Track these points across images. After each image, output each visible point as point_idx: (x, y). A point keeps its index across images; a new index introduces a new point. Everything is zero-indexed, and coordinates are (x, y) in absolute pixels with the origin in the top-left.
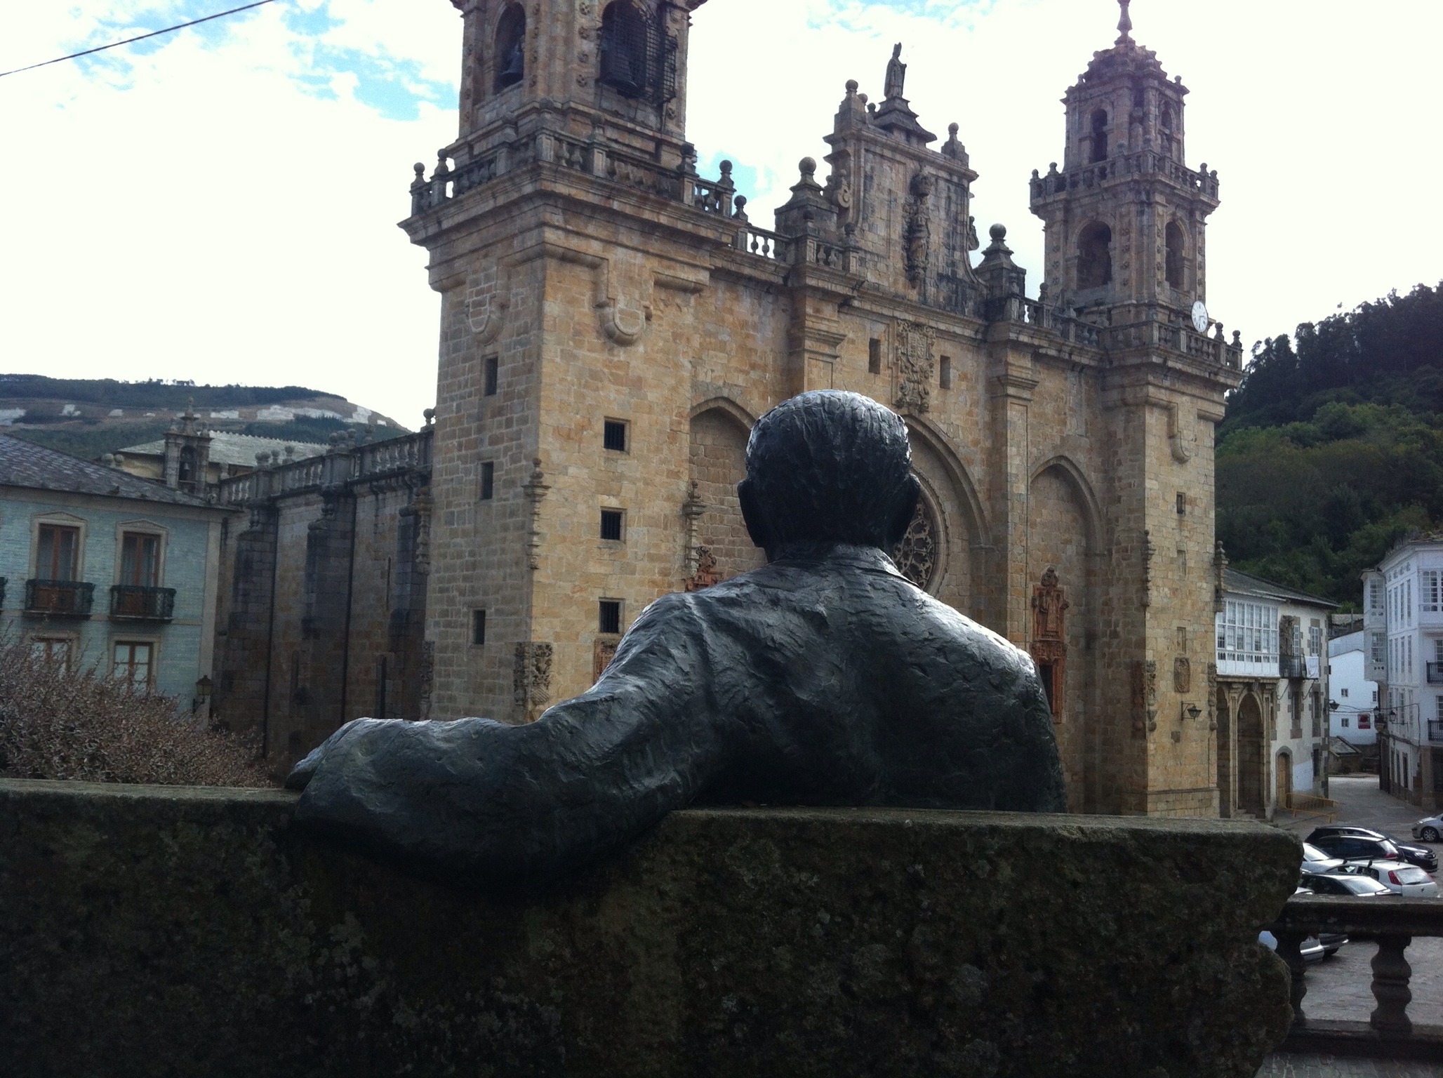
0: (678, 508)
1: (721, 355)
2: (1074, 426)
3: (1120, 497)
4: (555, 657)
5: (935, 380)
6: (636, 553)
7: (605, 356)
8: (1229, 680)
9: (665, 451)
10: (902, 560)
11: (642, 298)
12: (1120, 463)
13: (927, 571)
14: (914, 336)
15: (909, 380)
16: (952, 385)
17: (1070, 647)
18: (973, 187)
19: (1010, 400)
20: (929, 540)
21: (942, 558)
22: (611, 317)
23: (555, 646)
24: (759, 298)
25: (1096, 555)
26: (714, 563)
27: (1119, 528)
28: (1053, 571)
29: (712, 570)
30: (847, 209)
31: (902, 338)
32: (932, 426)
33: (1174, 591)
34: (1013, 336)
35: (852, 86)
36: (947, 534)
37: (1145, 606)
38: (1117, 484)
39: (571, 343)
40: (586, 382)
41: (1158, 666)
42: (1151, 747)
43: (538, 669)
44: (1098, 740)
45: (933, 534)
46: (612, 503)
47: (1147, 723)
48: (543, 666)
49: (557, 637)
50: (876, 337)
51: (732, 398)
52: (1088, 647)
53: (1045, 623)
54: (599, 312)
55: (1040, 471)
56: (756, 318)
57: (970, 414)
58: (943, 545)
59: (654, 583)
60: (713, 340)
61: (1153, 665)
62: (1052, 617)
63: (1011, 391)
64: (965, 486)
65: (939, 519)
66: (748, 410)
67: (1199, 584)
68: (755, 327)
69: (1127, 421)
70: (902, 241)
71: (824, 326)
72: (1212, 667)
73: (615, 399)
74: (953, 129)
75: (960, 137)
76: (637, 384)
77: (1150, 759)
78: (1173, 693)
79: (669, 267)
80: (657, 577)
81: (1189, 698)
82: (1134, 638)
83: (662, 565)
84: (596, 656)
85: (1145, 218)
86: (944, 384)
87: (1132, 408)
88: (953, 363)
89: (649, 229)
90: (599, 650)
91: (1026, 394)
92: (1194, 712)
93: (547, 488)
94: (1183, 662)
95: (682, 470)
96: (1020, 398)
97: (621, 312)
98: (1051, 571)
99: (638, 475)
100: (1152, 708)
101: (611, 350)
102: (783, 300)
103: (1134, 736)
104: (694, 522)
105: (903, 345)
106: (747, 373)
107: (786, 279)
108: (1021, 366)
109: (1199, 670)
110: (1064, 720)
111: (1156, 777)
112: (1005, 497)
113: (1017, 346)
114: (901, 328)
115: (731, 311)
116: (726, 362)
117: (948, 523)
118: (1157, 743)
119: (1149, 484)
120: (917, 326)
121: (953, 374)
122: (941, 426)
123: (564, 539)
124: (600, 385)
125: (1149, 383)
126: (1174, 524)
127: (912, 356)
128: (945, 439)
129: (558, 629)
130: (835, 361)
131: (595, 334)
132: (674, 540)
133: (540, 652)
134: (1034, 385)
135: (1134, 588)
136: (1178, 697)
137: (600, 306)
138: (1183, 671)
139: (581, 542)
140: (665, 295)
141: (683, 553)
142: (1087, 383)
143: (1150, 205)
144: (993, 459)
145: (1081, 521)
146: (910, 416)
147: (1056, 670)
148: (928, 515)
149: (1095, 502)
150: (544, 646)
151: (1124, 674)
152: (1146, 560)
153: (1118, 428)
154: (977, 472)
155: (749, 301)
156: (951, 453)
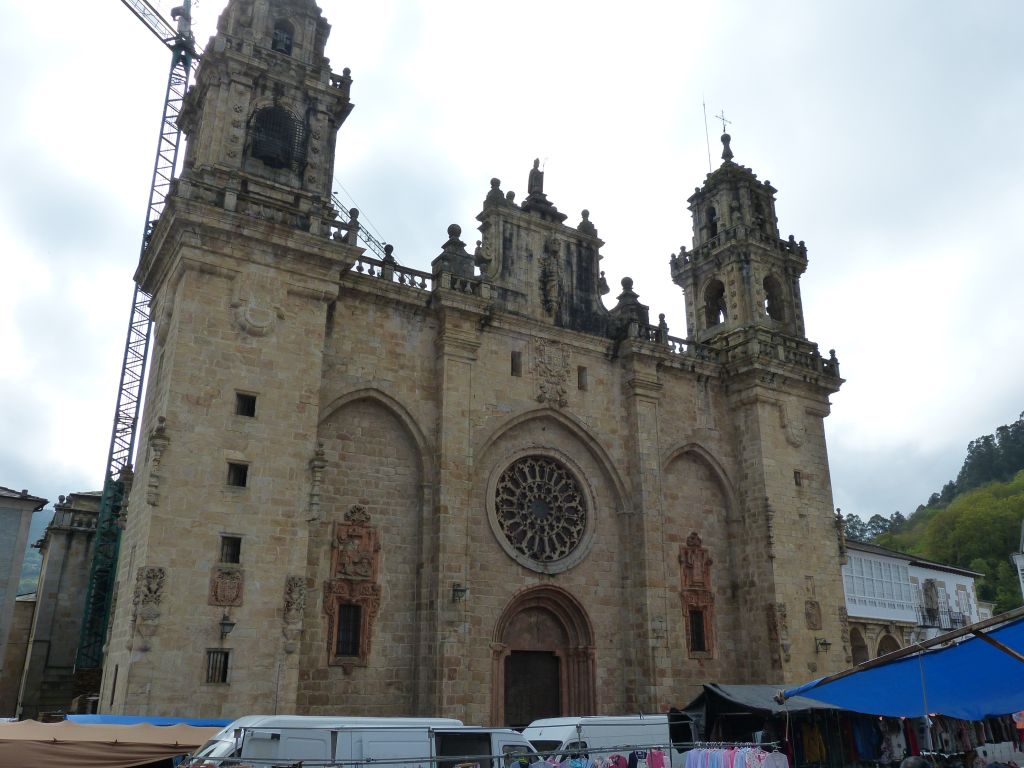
0: (305, 464)
1: (372, 357)
2: (703, 422)
3: (747, 475)
4: (169, 580)
5: (572, 383)
6: (261, 497)
7: (239, 343)
9: (294, 418)
10: (554, 523)
11: (272, 301)
12: (744, 449)
13: (578, 532)
14: (550, 350)
15: (548, 382)
16: (589, 388)
17: (717, 596)
18: (601, 251)
19: (638, 398)
20: (580, 508)
21: (591, 522)
22: (242, 314)
23: (169, 571)
24: (408, 318)
25: (734, 521)
26: (368, 519)
27: (748, 499)
29: (365, 524)
30: (490, 261)
31: (540, 351)
32: (572, 418)
33: (799, 547)
34: (635, 349)
35: (495, 183)
36: (594, 503)
37: (771, 558)
38: (744, 465)
39: (206, 333)
40: (218, 362)
41: (788, 607)
43: (149, 589)
45: (583, 503)
46: (238, 456)
47: (782, 655)
48: (154, 587)
49: (173, 563)
50: (517, 350)
51: (380, 389)
52: (734, 596)
53: (692, 576)
54: (234, 310)
55: (676, 454)
56: (405, 332)
57: (607, 409)
58: (591, 511)
59: (277, 523)
60: (364, 346)
61: (783, 606)
62: (697, 571)
63: (639, 391)
65: (586, 491)
66: (397, 398)
67: (822, 542)
68: (404, 338)
69: (746, 417)
70: (539, 284)
71: (462, 336)
72: (843, 610)
73: (246, 376)
74: (585, 214)
75: (590, 219)
76: (269, 365)
78: (806, 630)
79: (300, 281)
81: (819, 634)
82: (766, 585)
83: (288, 508)
84: (212, 581)
85: (744, 272)
86: (582, 387)
87: (748, 407)
88: (589, 372)
89: (281, 252)
90: (216, 576)
91: (653, 394)
92: (825, 644)
93: (169, 440)
94: (813, 604)
95: (309, 433)
96: (647, 397)
97: (252, 310)
98: (695, 534)
99: (265, 435)
100: (785, 642)
101: (244, 339)
102: (430, 320)
103: (773, 667)
104: (318, 474)
105: (541, 356)
106: (396, 371)
107: (429, 302)
108: (646, 372)
109: (830, 611)
110: (716, 656)
112: (639, 472)
113: (641, 357)
114: (539, 344)
115: (382, 326)
116: (376, 362)
117: (595, 494)
118: (793, 672)
119: (765, 461)
120: (554, 342)
121: (590, 379)
122: (580, 417)
123: (186, 483)
124: (231, 365)
125: (756, 385)
126: (794, 494)
127: (550, 364)
128: (586, 428)
129: (174, 557)
130: (472, 363)
131: (229, 327)
132: (300, 489)
133: (151, 575)
134: (658, 387)
135: (762, 545)
136: (812, 634)
137: (235, 306)
138: (814, 612)
139: (204, 486)
140: (298, 301)
141: (308, 499)
142: (713, 390)
143: (748, 262)
144: (630, 444)
145: (720, 496)
146: (551, 409)
147: (706, 614)
148: (578, 488)
149: (728, 479)
150: (157, 570)
151: (762, 616)
152: (768, 519)
153: (741, 422)
154: (616, 454)
155: (398, 319)
156: (592, 439)
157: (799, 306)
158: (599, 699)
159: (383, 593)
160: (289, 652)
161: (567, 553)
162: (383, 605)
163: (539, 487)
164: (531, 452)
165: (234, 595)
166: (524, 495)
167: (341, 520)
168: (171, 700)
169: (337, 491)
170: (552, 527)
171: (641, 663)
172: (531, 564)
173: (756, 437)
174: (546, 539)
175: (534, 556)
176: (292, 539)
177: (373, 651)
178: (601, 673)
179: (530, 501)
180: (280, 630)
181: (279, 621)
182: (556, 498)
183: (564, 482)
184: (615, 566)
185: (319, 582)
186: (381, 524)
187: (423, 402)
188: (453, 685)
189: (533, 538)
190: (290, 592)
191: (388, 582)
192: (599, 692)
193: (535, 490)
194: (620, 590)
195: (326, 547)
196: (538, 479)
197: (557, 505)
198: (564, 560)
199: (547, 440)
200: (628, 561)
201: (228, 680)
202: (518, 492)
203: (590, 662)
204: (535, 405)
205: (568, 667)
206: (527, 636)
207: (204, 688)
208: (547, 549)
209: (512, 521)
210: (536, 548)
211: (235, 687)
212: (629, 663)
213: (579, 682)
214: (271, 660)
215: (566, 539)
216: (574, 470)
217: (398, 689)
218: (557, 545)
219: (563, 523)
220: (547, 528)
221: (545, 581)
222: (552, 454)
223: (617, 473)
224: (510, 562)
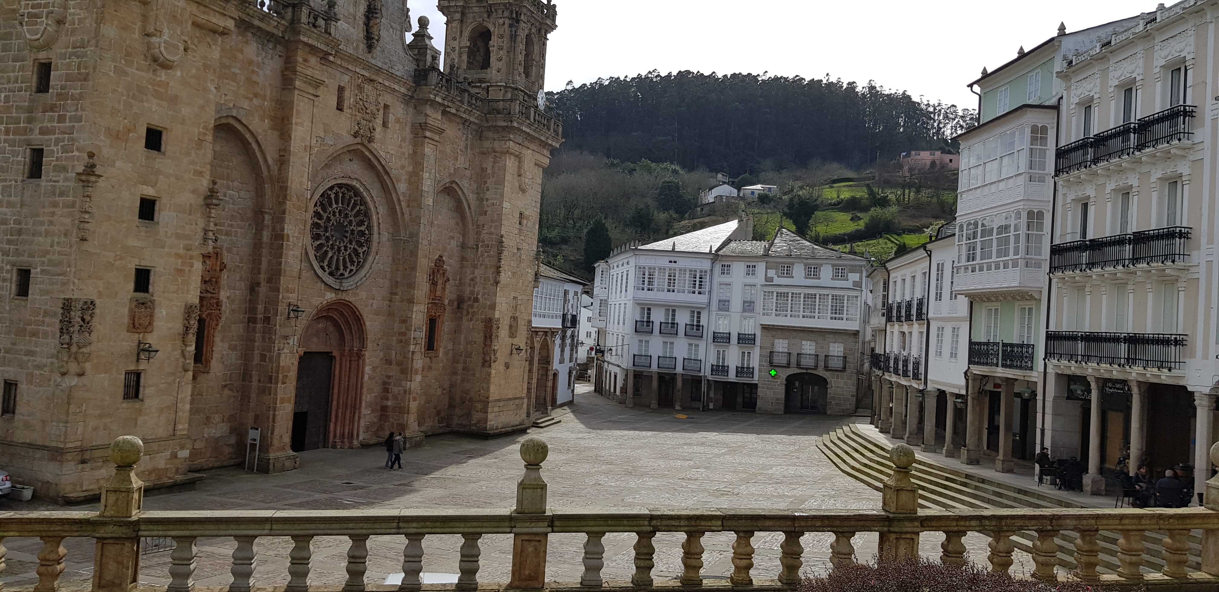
0: (201, 201)
1: (233, 84)
2: (462, 162)
3: (486, 211)
4: (97, 311)
5: (379, 121)
6: (166, 232)
7: (150, 75)
8: (538, 330)
9: (193, 155)
10: (348, 245)
11: (182, 33)
12: (488, 190)
13: (364, 253)
14: (368, 87)
15: (363, 119)
16: (390, 126)
17: (448, 308)
19: (427, 140)
20: (367, 232)
21: (375, 244)
22: (157, 45)
23: (97, 302)
24: (263, 45)
25: (469, 248)
27: (484, 232)
28: (442, 257)
31: (360, 88)
32: (375, 153)
33: (514, 274)
34: (432, 96)
36: (379, 228)
37: (497, 283)
38: (485, 203)
39: (123, 62)
40: (134, 94)
41: (501, 321)
42: (493, 372)
43: (83, 320)
44: (460, 366)
45: (369, 228)
46: (149, 192)
47: (492, 357)
48: (87, 318)
49: (100, 295)
50: (342, 85)
51: (238, 117)
52: (459, 307)
53: (435, 291)
54: (147, 39)
55: (441, 190)
56: (260, 59)
57: (400, 147)
58: (375, 236)
59: (178, 256)
60: (227, 71)
61: (498, 320)
62: (439, 287)
63: (428, 134)
64: (394, 196)
65: (374, 217)
66: (250, 128)
67: (527, 270)
68: (258, 66)
69: (494, 162)
70: (363, 18)
71: (309, 72)
72: (530, 322)
73: (156, 111)
76: (174, 100)
77: (492, 380)
78: (508, 338)
79: (204, 13)
80: (182, 251)
81: (516, 341)
82: (488, 302)
83: (187, 242)
84: (131, 310)
85: (514, 29)
86: (385, 125)
87: (498, 155)
88: (391, 110)
90: (133, 306)
91: (437, 138)
92: (519, 349)
93: (99, 176)
94: (514, 318)
95: (206, 171)
96: (433, 140)
97: (166, 42)
98: (441, 257)
99: (171, 172)
100: (496, 348)
101: (155, 71)
102: (280, 49)
103: (483, 365)
104: (213, 211)
105: (361, 93)
106: (251, 100)
107: (284, 33)
108: (434, 117)
109: (523, 323)
110: (440, 355)
111: (494, 392)
112: (419, 206)
113: (433, 103)
114: (360, 81)
116: (235, 89)
117: (380, 221)
118: (497, 369)
119: (505, 204)
120: (370, 81)
121: (391, 118)
122: (381, 153)
123: (109, 218)
124: (145, 98)
125: (509, 139)
126: (516, 231)
127: (366, 102)
128: (383, 163)
129: (101, 289)
130: (316, 99)
131: (142, 57)
132: (196, 224)
133: (85, 307)
134: (442, 131)
135: (491, 271)
136: (511, 341)
137: (148, 35)
138: (515, 325)
139: (124, 222)
140: (201, 35)
141: (202, 234)
142: (471, 134)
143: (518, 21)
144: (415, 180)
145: (460, 224)
146: (362, 144)
147: (439, 322)
148: (367, 214)
149: (471, 212)
150: (89, 302)
151: (481, 326)
152: (500, 253)
153: (488, 165)
154: (403, 187)
155: (255, 44)
156: (387, 173)
157: (543, 66)
158: (365, 391)
159: (223, 308)
160: (186, 371)
161: (354, 271)
162: (223, 319)
163: (340, 212)
164: (339, 182)
165: (147, 323)
166: (329, 219)
168: (101, 416)
170: (346, 248)
171: (399, 363)
172: (330, 280)
173: (501, 182)
174: (341, 258)
175: (331, 274)
176: (189, 271)
177: (214, 359)
178: (368, 369)
179: (333, 224)
180: (179, 352)
181: (179, 343)
182: (350, 222)
183: (358, 208)
184: (387, 283)
186: (225, 245)
187: (270, 131)
188: (285, 388)
189: (331, 257)
190: (187, 318)
191: (228, 298)
192: (365, 385)
193: (337, 214)
194: (388, 302)
196: (340, 205)
197: (351, 228)
198: (353, 278)
199: (353, 171)
200: (399, 280)
201: (140, 396)
202: (325, 216)
203: (361, 361)
204: (350, 140)
205: (341, 364)
206: (315, 340)
207: (125, 405)
208: (342, 268)
209: (318, 243)
210: (333, 267)
211: (148, 402)
212: (389, 362)
213: (349, 377)
214: (173, 378)
215: (355, 259)
216: (368, 199)
217: (231, 390)
218: (349, 264)
219: (354, 245)
220: (343, 248)
221: (340, 296)
222: (354, 183)
223: (400, 205)
224: (315, 278)
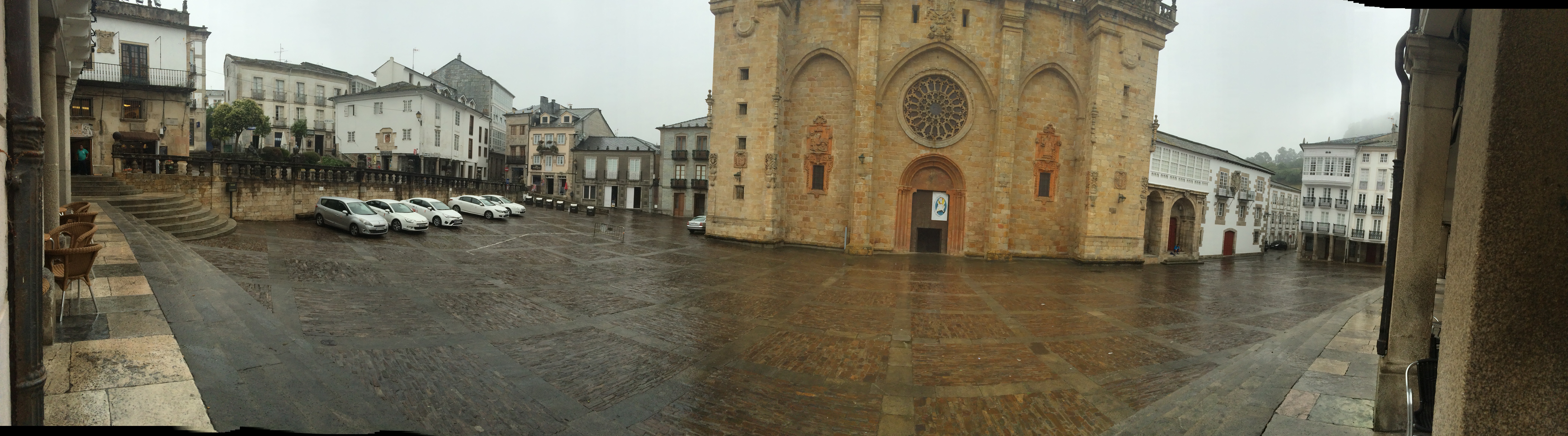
0: (772, 99)
1: (821, 29)
2: (1064, 47)
3: (1091, 87)
4: (719, 158)
5: (957, 23)
6: (755, 118)
7: (738, 44)
9: (767, 76)
10: (945, 117)
11: (751, 14)
13: (961, 122)
15: (938, 24)
16: (970, 24)
17: (1062, 165)
19: (1006, 29)
20: (964, 108)
21: (970, 117)
22: (737, 28)
23: (718, 154)
26: (826, 122)
27: (1087, 103)
28: (1052, 126)
29: (824, 125)
32: (956, 48)
33: (1117, 137)
36: (974, 104)
37: (1093, 142)
38: (1088, 79)
40: (731, 57)
41: (1101, 174)
45: (966, 104)
46: (742, 100)
49: (720, 151)
50: (917, 4)
51: (827, 48)
52: (1074, 166)
53: (1044, 152)
55: (1039, 70)
56: (842, 8)
57: (984, 39)
58: (971, 109)
60: (816, 24)
61: (1097, 173)
62: (1047, 149)
63: (1009, 24)
64: (982, 79)
65: (968, 96)
66: (837, 50)
67: (1139, 138)
68: (840, 12)
71: (871, 2)
72: (1145, 179)
73: (744, 59)
76: (754, 51)
77: (1090, 220)
78: (1113, 189)
80: (762, 127)
81: (1124, 192)
82: (1089, 160)
83: (765, 122)
84: (735, 158)
86: (965, 24)
87: (1095, 36)
88: (971, 12)
90: (737, 155)
91: (1020, 26)
94: (1122, 174)
95: (772, 83)
96: (1013, 28)
97: (740, 24)
98: (1050, 125)
99: (755, 88)
100: (1094, 195)
105: (932, 5)
106: (836, 35)
108: (1017, 10)
109: (1135, 179)
110: (1056, 200)
111: (1092, 229)
112: (1000, 82)
116: (822, 32)
117: (974, 98)
118: (1098, 213)
119: (1100, 77)
121: (971, 18)
122: (962, 47)
123: (723, 117)
124: (736, 56)
125: (1101, 20)
126: (1120, 101)
127: (938, 11)
128: (966, 53)
129: (720, 149)
130: (877, 19)
132: (770, 111)
133: (711, 156)
134: (1025, 20)
135: (1090, 134)
136: (1117, 191)
137: (735, 25)
138: (1122, 179)
139: (729, 117)
140: (764, 10)
141: (774, 115)
144: (997, 62)
145: (1073, 101)
146: (940, 42)
147: (1053, 176)
148: (963, 95)
149: (1079, 89)
150: (714, 154)
151: (1084, 178)
152: (1094, 117)
153: (1091, 50)
154: (987, 71)
156: (971, 61)
158: (967, 219)
159: (835, 160)
160: (769, 188)
161: (951, 135)
162: (835, 166)
163: (936, 95)
164: (929, 73)
165: (744, 163)
166: (924, 101)
167: (812, 124)
169: (809, 109)
170: (942, 120)
172: (925, 142)
174: (938, 128)
175: (930, 138)
176: (768, 137)
177: (829, 188)
178: (969, 205)
179: (928, 104)
180: (764, 178)
181: (763, 173)
182: (946, 102)
183: (953, 91)
184: (986, 143)
185: (802, 156)
186: (833, 124)
187: (850, 51)
188: (861, 206)
189: (929, 127)
190: (767, 161)
191: (837, 154)
192: (966, 215)
193: (933, 97)
195: (805, 138)
196: (934, 89)
197: (947, 106)
198: (948, 139)
199: (939, 64)
201: (744, 197)
202: (920, 99)
203: (963, 199)
204: (928, 41)
205: (953, 200)
206: (928, 183)
207: (735, 201)
208: (939, 133)
209: (914, 118)
210: (931, 133)
211: (747, 201)
212: (988, 201)
213: (958, 209)
214: (762, 190)
215: (952, 127)
216: (960, 83)
217: (842, 206)
218: (946, 131)
219: (951, 117)
220: (939, 120)
221: (934, 152)
222: (943, 73)
223: (988, 84)
224: (910, 141)
